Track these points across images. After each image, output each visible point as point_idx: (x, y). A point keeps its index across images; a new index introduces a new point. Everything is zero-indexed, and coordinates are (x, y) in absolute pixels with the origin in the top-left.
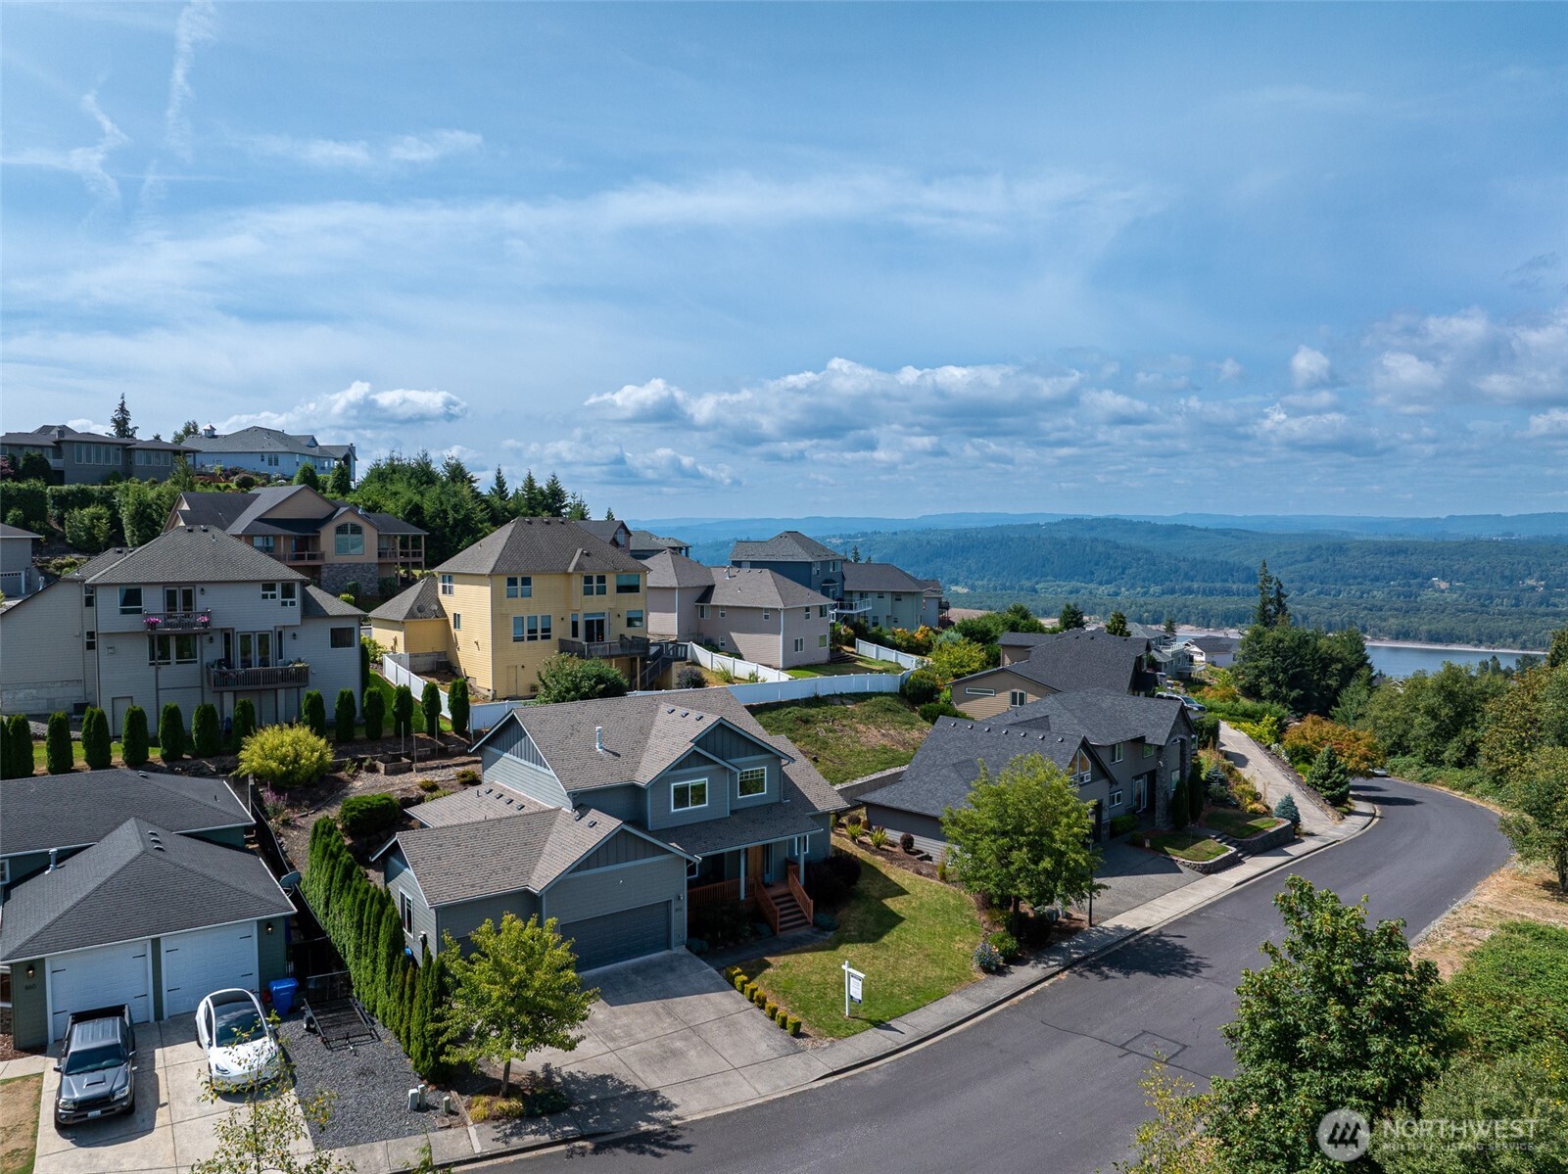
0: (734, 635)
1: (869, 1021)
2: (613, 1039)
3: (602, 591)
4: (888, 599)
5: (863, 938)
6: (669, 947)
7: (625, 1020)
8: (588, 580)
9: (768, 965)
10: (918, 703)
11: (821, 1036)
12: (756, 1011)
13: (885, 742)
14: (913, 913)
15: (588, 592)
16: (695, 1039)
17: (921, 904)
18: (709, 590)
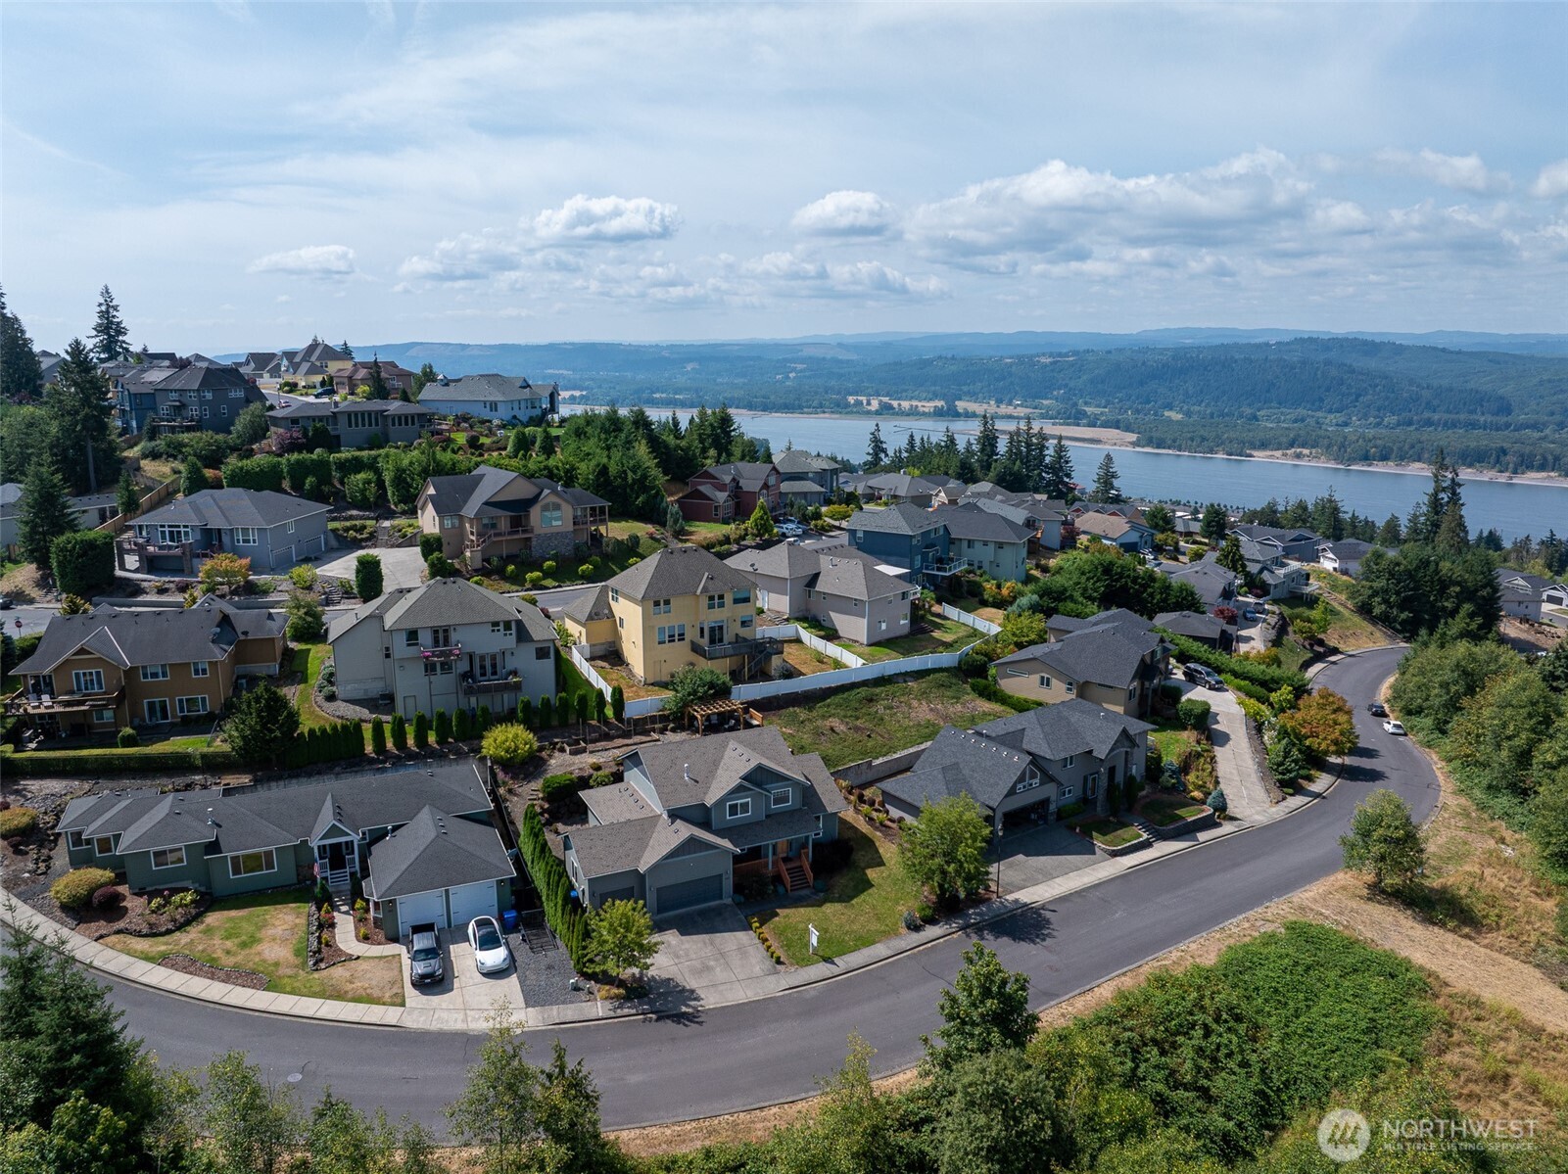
0: (832, 614)
1: (822, 957)
2: (678, 957)
3: (722, 605)
4: (992, 547)
6: (721, 898)
8: (711, 598)
10: (972, 676)
11: (792, 964)
12: (760, 945)
13: (930, 716)
14: (881, 881)
15: (711, 607)
17: (889, 876)
18: (814, 579)
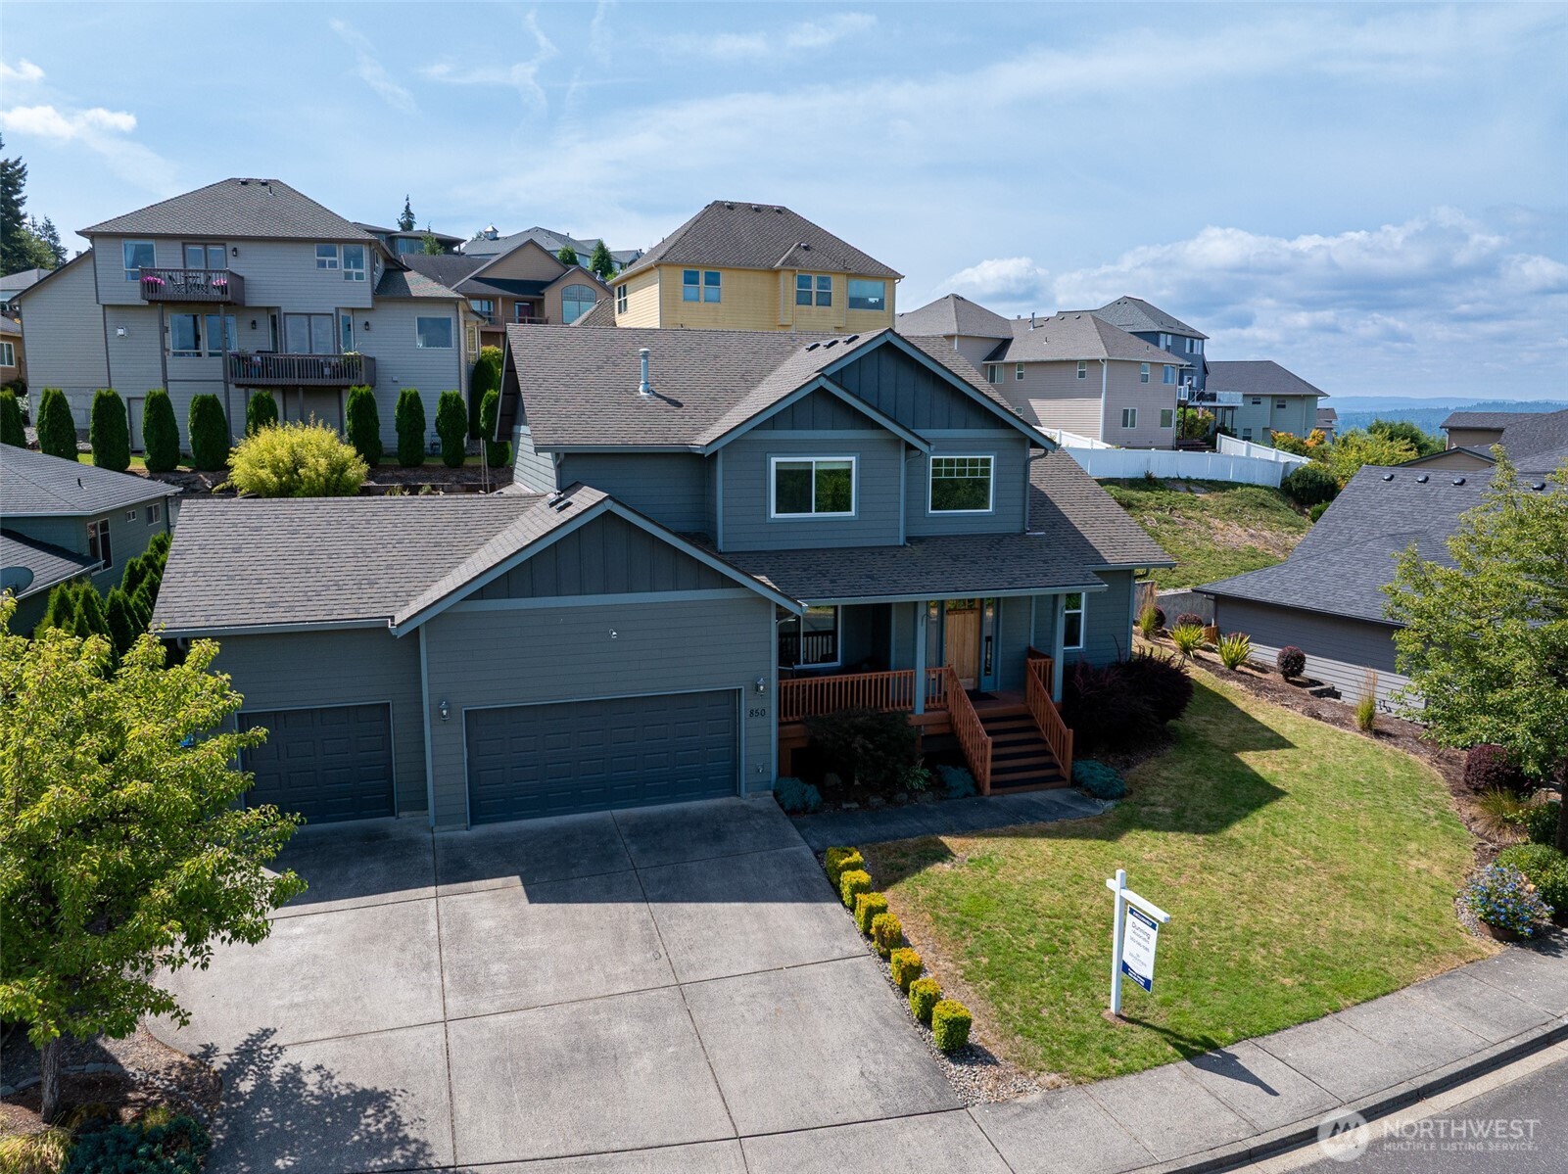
0: (1035, 404)
1: (1172, 1036)
2: (470, 986)
3: (825, 300)
4: (1267, 404)
5: (1180, 822)
6: (735, 791)
7: (535, 942)
8: (804, 282)
9: (944, 854)
10: (1310, 504)
11: (1025, 1063)
12: (870, 965)
13: (1254, 543)
14: (1304, 784)
15: (803, 299)
16: (678, 1021)
17: (1323, 769)
18: (1006, 343)
